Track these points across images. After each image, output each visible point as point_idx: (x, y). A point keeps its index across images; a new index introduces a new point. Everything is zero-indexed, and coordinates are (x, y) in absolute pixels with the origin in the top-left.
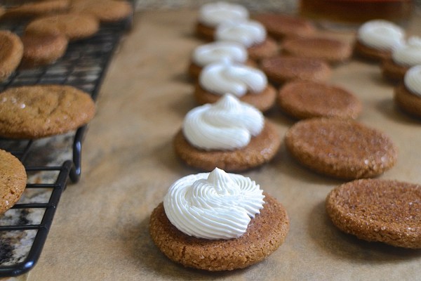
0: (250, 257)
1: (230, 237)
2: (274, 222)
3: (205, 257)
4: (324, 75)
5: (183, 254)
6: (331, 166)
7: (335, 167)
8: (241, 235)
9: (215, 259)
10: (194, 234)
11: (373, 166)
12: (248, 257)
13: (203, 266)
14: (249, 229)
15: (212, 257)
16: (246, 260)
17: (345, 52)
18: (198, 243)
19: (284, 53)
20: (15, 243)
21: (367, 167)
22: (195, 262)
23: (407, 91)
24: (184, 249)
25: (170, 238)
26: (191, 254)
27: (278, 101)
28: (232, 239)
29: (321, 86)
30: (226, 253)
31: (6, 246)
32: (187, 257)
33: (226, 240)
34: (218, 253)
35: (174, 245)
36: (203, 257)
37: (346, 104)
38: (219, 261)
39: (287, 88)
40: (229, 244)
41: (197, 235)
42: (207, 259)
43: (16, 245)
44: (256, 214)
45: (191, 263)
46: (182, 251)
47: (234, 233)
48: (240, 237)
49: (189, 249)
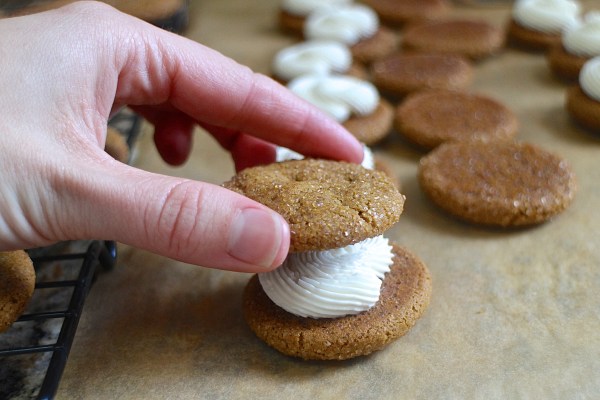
0: (391, 332)
1: (359, 310)
2: (412, 280)
3: (332, 343)
4: (463, 79)
5: (301, 343)
6: (466, 208)
7: (470, 210)
8: (373, 305)
9: (346, 344)
10: (311, 314)
11: (526, 209)
12: (388, 334)
13: (331, 356)
14: (383, 296)
15: (341, 341)
16: (386, 337)
17: (495, 40)
18: (318, 326)
19: (407, 48)
20: (27, 367)
21: (516, 211)
22: (319, 351)
23: (583, 95)
24: (301, 337)
25: (279, 324)
26: (311, 342)
27: (396, 124)
28: (362, 313)
29: (460, 97)
30: (359, 333)
31: (14, 372)
32: (307, 346)
33: (355, 316)
34: (348, 335)
35: (286, 334)
36: (329, 344)
37: (495, 122)
38: (352, 345)
39: (411, 103)
40: (360, 319)
41: (315, 316)
42: (334, 346)
43: (29, 370)
44: (386, 274)
45: (313, 354)
46: (298, 340)
47: (365, 304)
48: (372, 308)
49: (308, 335)
